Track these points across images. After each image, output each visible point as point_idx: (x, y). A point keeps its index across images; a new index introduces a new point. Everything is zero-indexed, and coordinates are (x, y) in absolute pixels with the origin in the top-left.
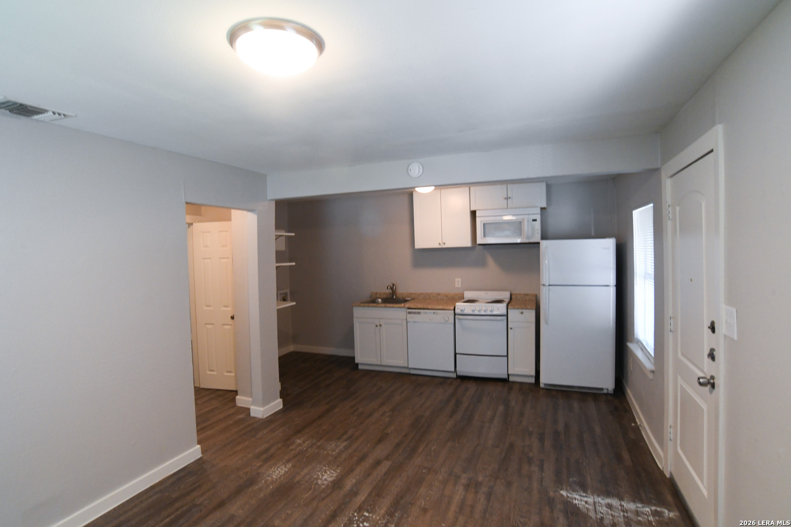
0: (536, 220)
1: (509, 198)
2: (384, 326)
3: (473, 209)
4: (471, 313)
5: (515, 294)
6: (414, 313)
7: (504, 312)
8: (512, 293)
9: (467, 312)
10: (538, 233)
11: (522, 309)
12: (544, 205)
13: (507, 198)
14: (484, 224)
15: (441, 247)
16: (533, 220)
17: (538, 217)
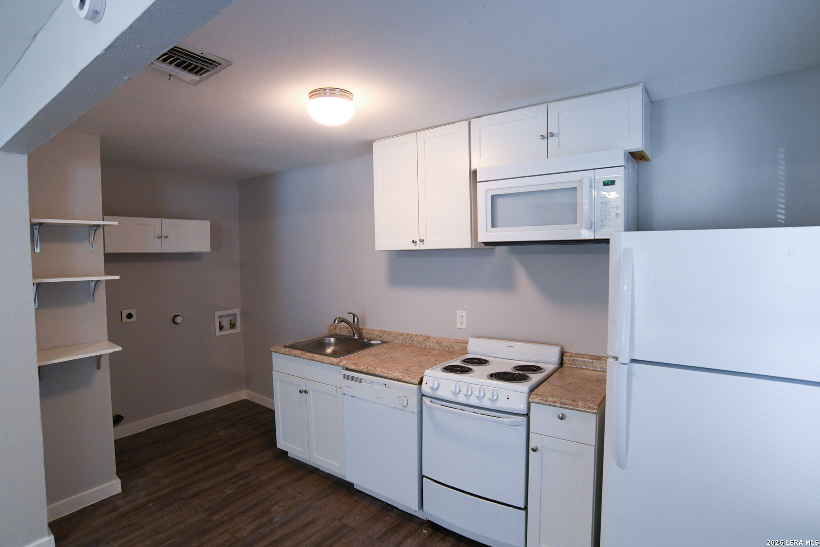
0: (612, 183)
1: (552, 135)
2: (311, 392)
3: (473, 167)
4: (451, 397)
5: (572, 355)
6: (353, 379)
7: (522, 407)
8: (566, 350)
9: (443, 393)
10: (617, 215)
11: (563, 405)
12: (637, 145)
13: (547, 136)
14: (492, 196)
15: (416, 248)
16: (606, 184)
17: (619, 175)
